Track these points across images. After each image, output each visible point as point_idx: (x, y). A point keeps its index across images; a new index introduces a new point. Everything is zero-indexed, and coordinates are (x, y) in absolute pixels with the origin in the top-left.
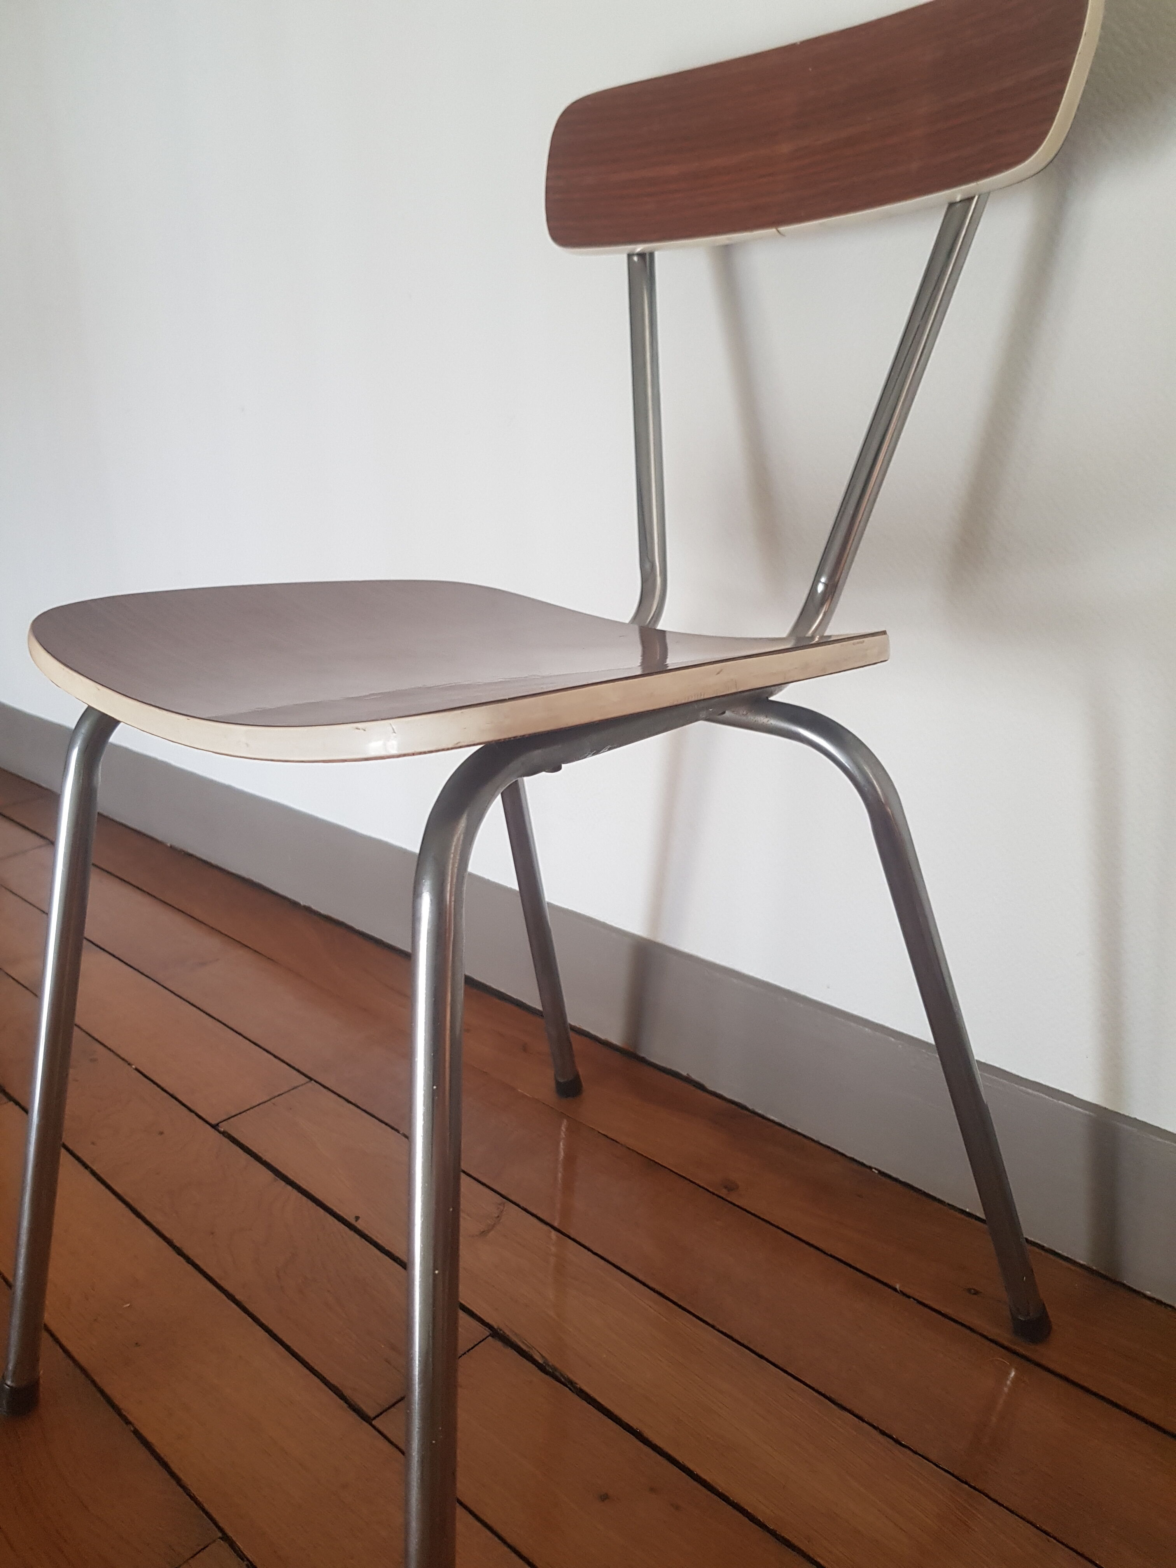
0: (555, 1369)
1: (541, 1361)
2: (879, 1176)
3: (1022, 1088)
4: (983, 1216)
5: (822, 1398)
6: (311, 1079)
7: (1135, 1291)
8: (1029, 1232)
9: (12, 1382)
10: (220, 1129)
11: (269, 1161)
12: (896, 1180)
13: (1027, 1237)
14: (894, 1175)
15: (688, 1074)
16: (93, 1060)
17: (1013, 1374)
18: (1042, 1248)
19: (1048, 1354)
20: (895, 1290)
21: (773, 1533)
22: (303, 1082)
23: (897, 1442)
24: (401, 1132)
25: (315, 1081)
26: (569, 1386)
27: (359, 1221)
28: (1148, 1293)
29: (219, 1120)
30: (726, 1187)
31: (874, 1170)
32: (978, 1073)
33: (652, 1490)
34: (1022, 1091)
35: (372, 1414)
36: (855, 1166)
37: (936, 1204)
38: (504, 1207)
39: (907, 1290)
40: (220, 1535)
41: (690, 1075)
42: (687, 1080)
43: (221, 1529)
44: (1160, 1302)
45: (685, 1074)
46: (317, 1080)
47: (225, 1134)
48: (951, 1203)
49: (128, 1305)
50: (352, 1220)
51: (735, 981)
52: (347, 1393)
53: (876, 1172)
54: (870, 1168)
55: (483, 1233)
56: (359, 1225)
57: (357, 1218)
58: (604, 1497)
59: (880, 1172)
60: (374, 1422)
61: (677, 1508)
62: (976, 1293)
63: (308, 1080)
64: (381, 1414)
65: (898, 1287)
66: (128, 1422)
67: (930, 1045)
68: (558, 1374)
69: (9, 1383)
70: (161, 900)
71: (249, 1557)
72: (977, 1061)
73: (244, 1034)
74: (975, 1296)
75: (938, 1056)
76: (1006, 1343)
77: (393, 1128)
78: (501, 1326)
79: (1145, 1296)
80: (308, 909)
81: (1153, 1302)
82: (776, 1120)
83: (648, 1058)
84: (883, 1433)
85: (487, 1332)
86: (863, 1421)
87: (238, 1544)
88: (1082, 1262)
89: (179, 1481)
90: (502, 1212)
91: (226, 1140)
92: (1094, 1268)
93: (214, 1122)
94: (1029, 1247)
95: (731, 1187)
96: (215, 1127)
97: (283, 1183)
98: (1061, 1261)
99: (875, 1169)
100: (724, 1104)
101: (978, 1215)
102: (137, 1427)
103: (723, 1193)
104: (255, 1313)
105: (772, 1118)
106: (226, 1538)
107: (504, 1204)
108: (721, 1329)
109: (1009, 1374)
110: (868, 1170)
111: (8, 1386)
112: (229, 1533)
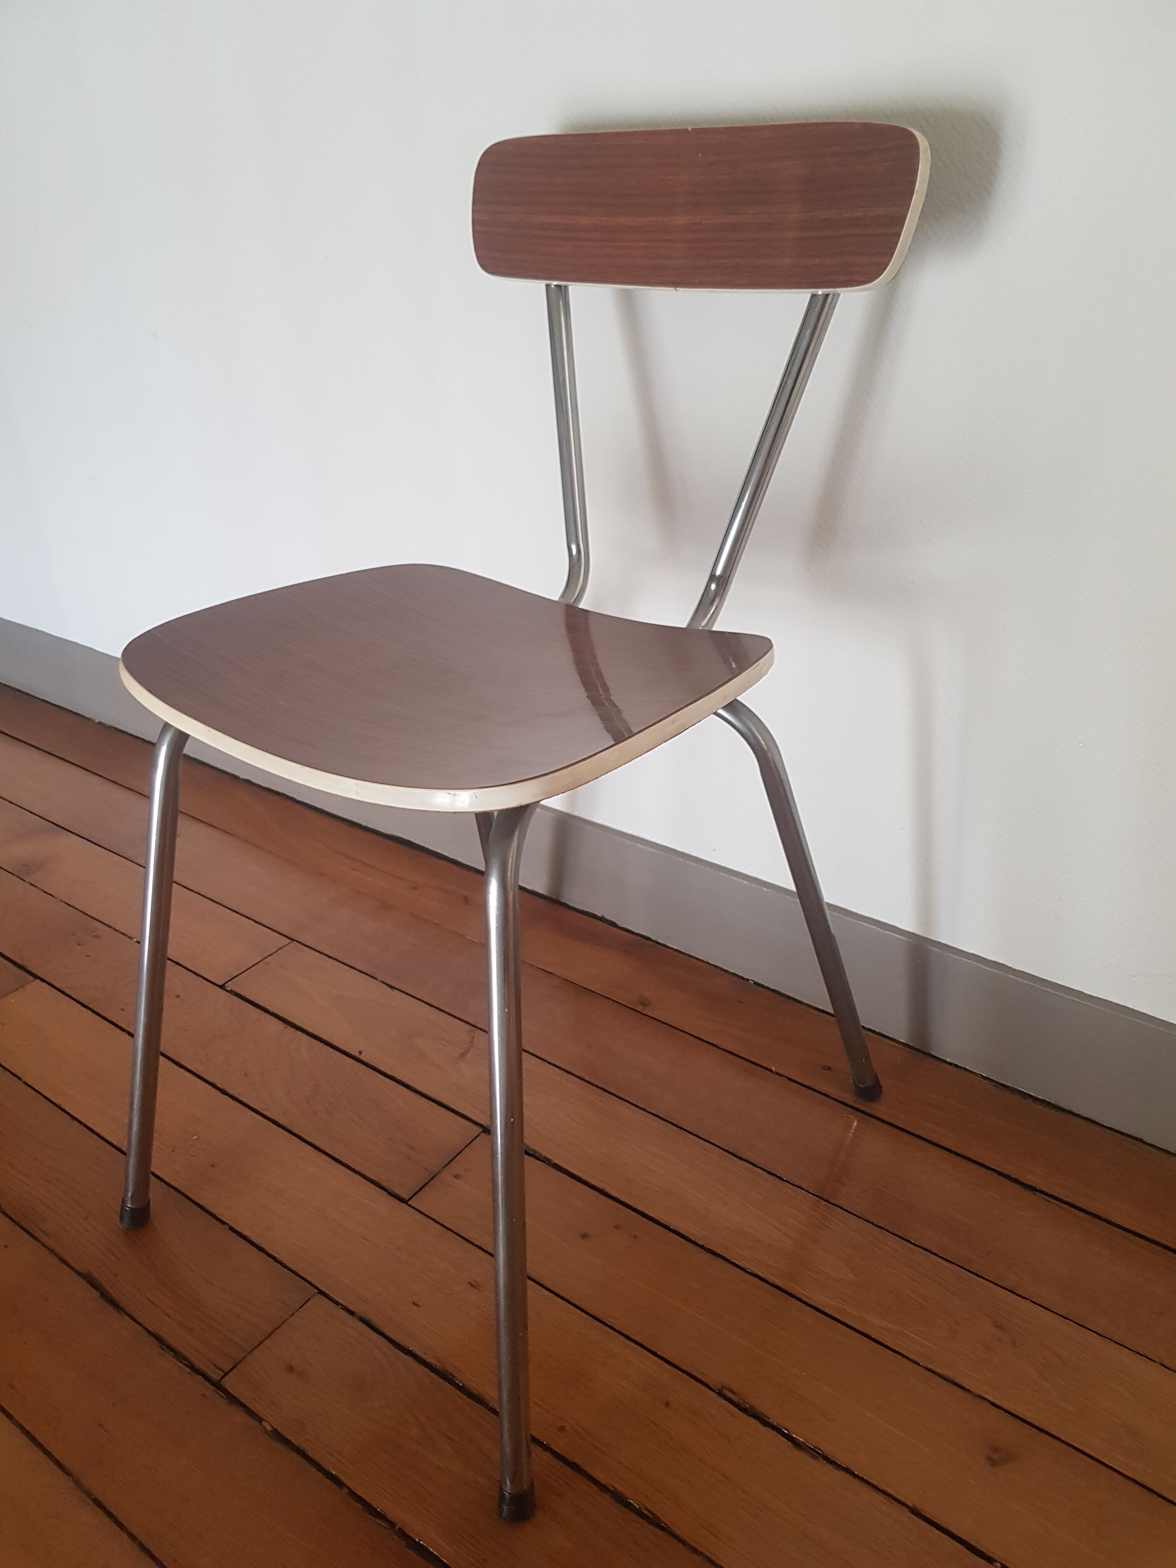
0: (535, 1151)
2: (755, 986)
3: (859, 922)
4: (832, 1012)
5: (726, 1153)
6: (293, 940)
7: (939, 1059)
8: (865, 1021)
9: (132, 1204)
10: (227, 989)
11: (276, 1012)
12: (768, 988)
13: (863, 1025)
14: (766, 985)
15: (602, 915)
16: (97, 937)
17: (855, 1124)
18: (874, 1032)
19: (880, 1109)
20: (771, 1071)
21: (702, 1247)
22: (286, 943)
23: (780, 1178)
24: (379, 980)
25: (297, 941)
26: (547, 1162)
27: (363, 1054)
28: (948, 1060)
29: (225, 981)
30: (641, 1003)
31: (750, 981)
32: (827, 912)
33: (616, 1227)
34: (860, 924)
35: (407, 1198)
36: (736, 979)
37: (798, 1005)
38: (474, 1033)
39: (780, 1072)
40: (316, 1291)
41: (605, 915)
42: (602, 919)
43: (316, 1287)
44: (956, 1066)
45: (600, 915)
46: (297, 940)
47: (231, 992)
48: (808, 1003)
49: (196, 1137)
50: (357, 1054)
51: (640, 846)
52: (384, 1184)
53: (752, 982)
54: (748, 980)
55: (463, 1055)
56: (362, 1057)
57: (360, 1052)
58: (584, 1236)
59: (755, 983)
60: (409, 1203)
61: (635, 1237)
62: (829, 1069)
63: (290, 941)
64: (413, 1196)
65: (773, 1069)
66: (223, 1223)
67: (793, 892)
68: (537, 1155)
69: (129, 1205)
70: (110, 780)
71: (342, 1303)
72: (827, 903)
73: (223, 904)
74: (828, 1071)
75: (798, 901)
76: (851, 1104)
77: (372, 977)
79: (946, 1062)
80: (248, 782)
81: (952, 1066)
82: (675, 947)
83: (568, 903)
84: (770, 1173)
85: (480, 1130)
86: (756, 1166)
87: (332, 1296)
88: (902, 1041)
89: (274, 1258)
90: (473, 1037)
91: (235, 998)
92: (911, 1045)
93: (221, 983)
94: (865, 1032)
95: (645, 1004)
96: (222, 987)
97: (293, 1029)
98: (890, 1042)
99: (752, 981)
100: (633, 936)
101: (829, 1011)
102: (231, 1226)
103: (640, 1008)
104: (299, 1134)
105: (671, 946)
106: (321, 1292)
107: (474, 1031)
108: (650, 1111)
109: (853, 1125)
110: (746, 982)
111: (128, 1207)
112: (323, 1289)
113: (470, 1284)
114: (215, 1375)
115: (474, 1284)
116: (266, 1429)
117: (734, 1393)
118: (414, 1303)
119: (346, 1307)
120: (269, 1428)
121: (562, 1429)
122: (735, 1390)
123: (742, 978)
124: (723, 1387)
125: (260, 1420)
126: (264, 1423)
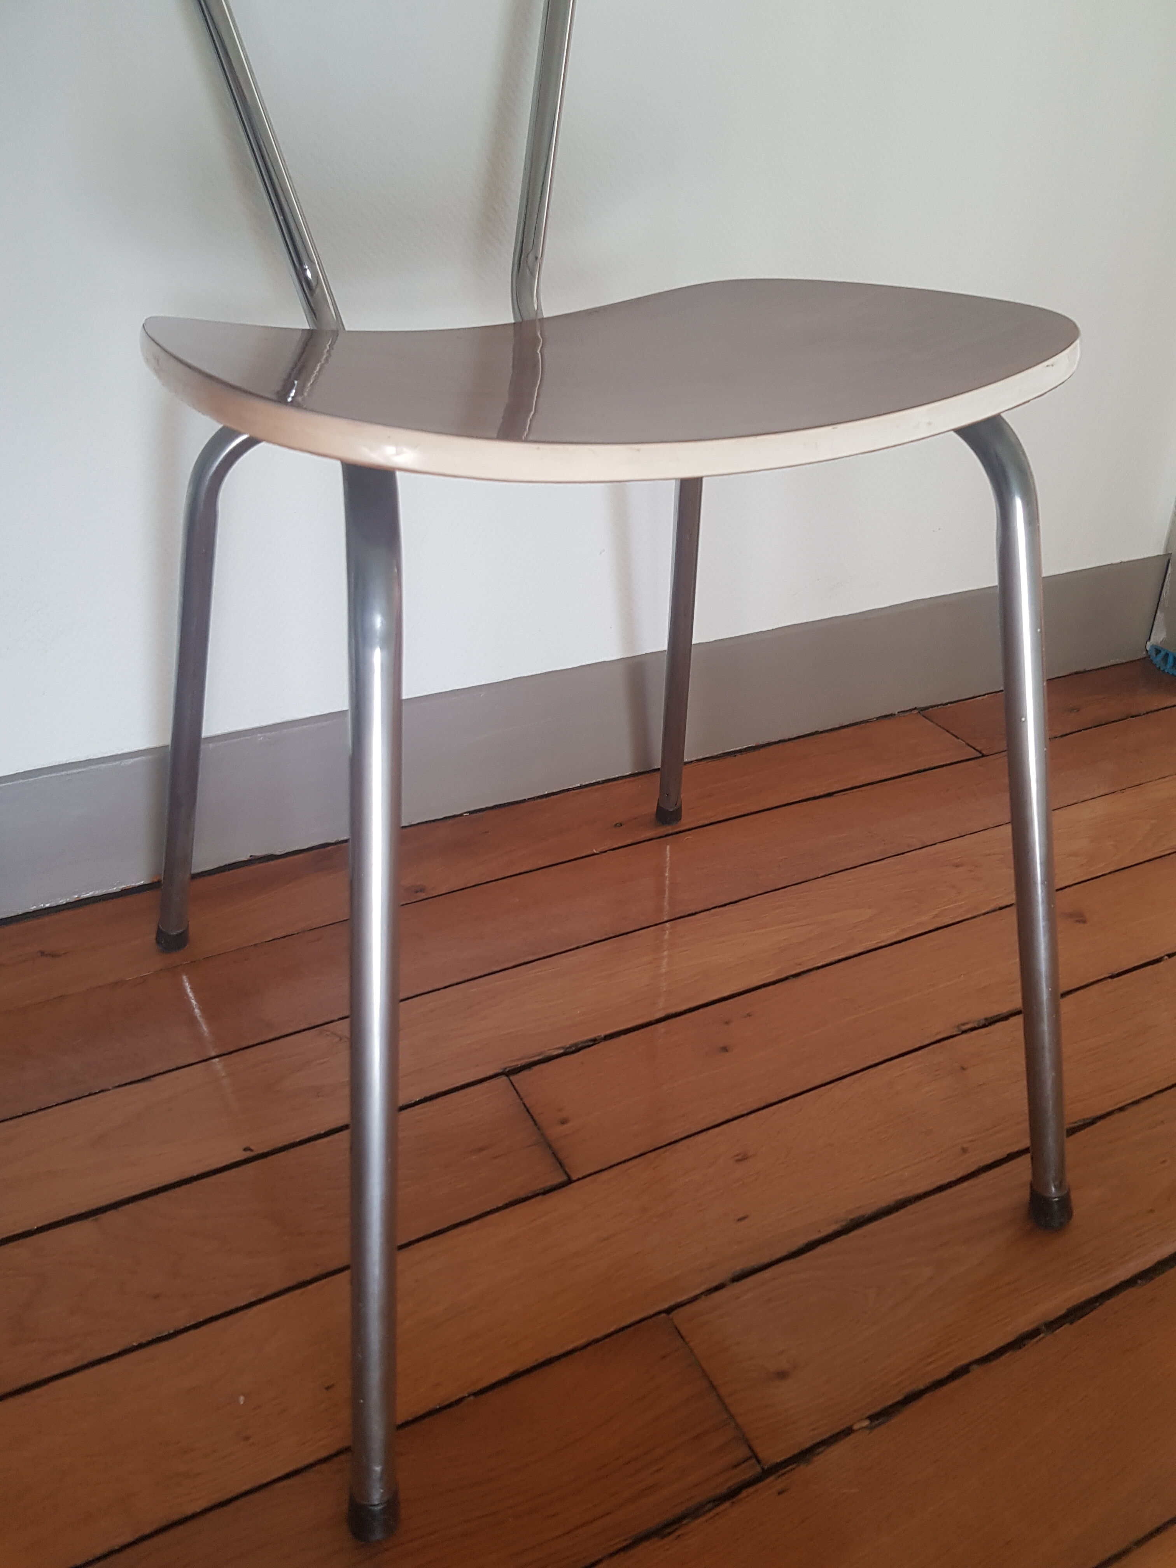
0: (576, 1045)
1: (562, 1051)
2: (471, 815)
12: (486, 809)
14: (480, 808)
20: (596, 854)
30: (418, 892)
31: (465, 815)
33: (727, 1023)
36: (451, 821)
39: (601, 849)
40: (665, 1315)
43: (659, 1314)
48: (530, 797)
54: (461, 815)
58: (725, 1049)
59: (471, 812)
60: (574, 1179)
61: (749, 1015)
64: (566, 1171)
78: (503, 1066)
85: (505, 1078)
87: (681, 1300)
106: (670, 1310)
112: (666, 1306)
113: (738, 1161)
114: (751, 1471)
115: (739, 1157)
116: (866, 1427)
117: (967, 1023)
118: (739, 1220)
119: (707, 1291)
120: (866, 1423)
121: (964, 1150)
122: (965, 1021)
123: (454, 816)
124: (958, 1027)
125: (848, 1431)
126: (856, 1427)
